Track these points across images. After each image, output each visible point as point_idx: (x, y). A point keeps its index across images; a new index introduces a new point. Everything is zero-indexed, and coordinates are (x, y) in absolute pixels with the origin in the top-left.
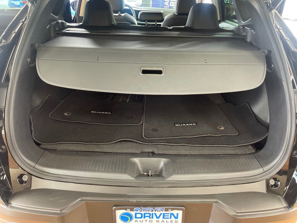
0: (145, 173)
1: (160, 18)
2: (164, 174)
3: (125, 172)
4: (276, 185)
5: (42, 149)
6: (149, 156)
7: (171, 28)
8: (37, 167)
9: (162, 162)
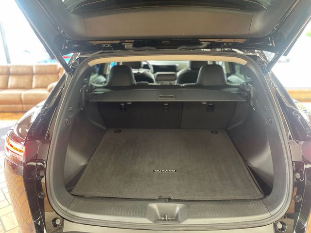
0: (163, 218)
1: (174, 78)
2: (180, 218)
3: (145, 216)
4: (283, 229)
5: (72, 196)
6: (166, 202)
7: (184, 85)
8: (69, 211)
9: (178, 207)
